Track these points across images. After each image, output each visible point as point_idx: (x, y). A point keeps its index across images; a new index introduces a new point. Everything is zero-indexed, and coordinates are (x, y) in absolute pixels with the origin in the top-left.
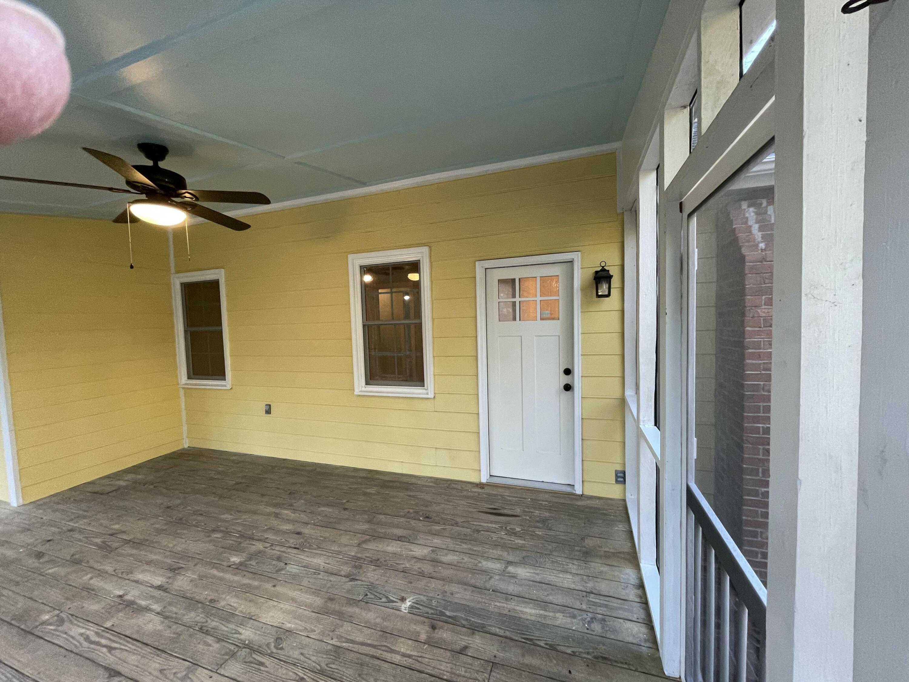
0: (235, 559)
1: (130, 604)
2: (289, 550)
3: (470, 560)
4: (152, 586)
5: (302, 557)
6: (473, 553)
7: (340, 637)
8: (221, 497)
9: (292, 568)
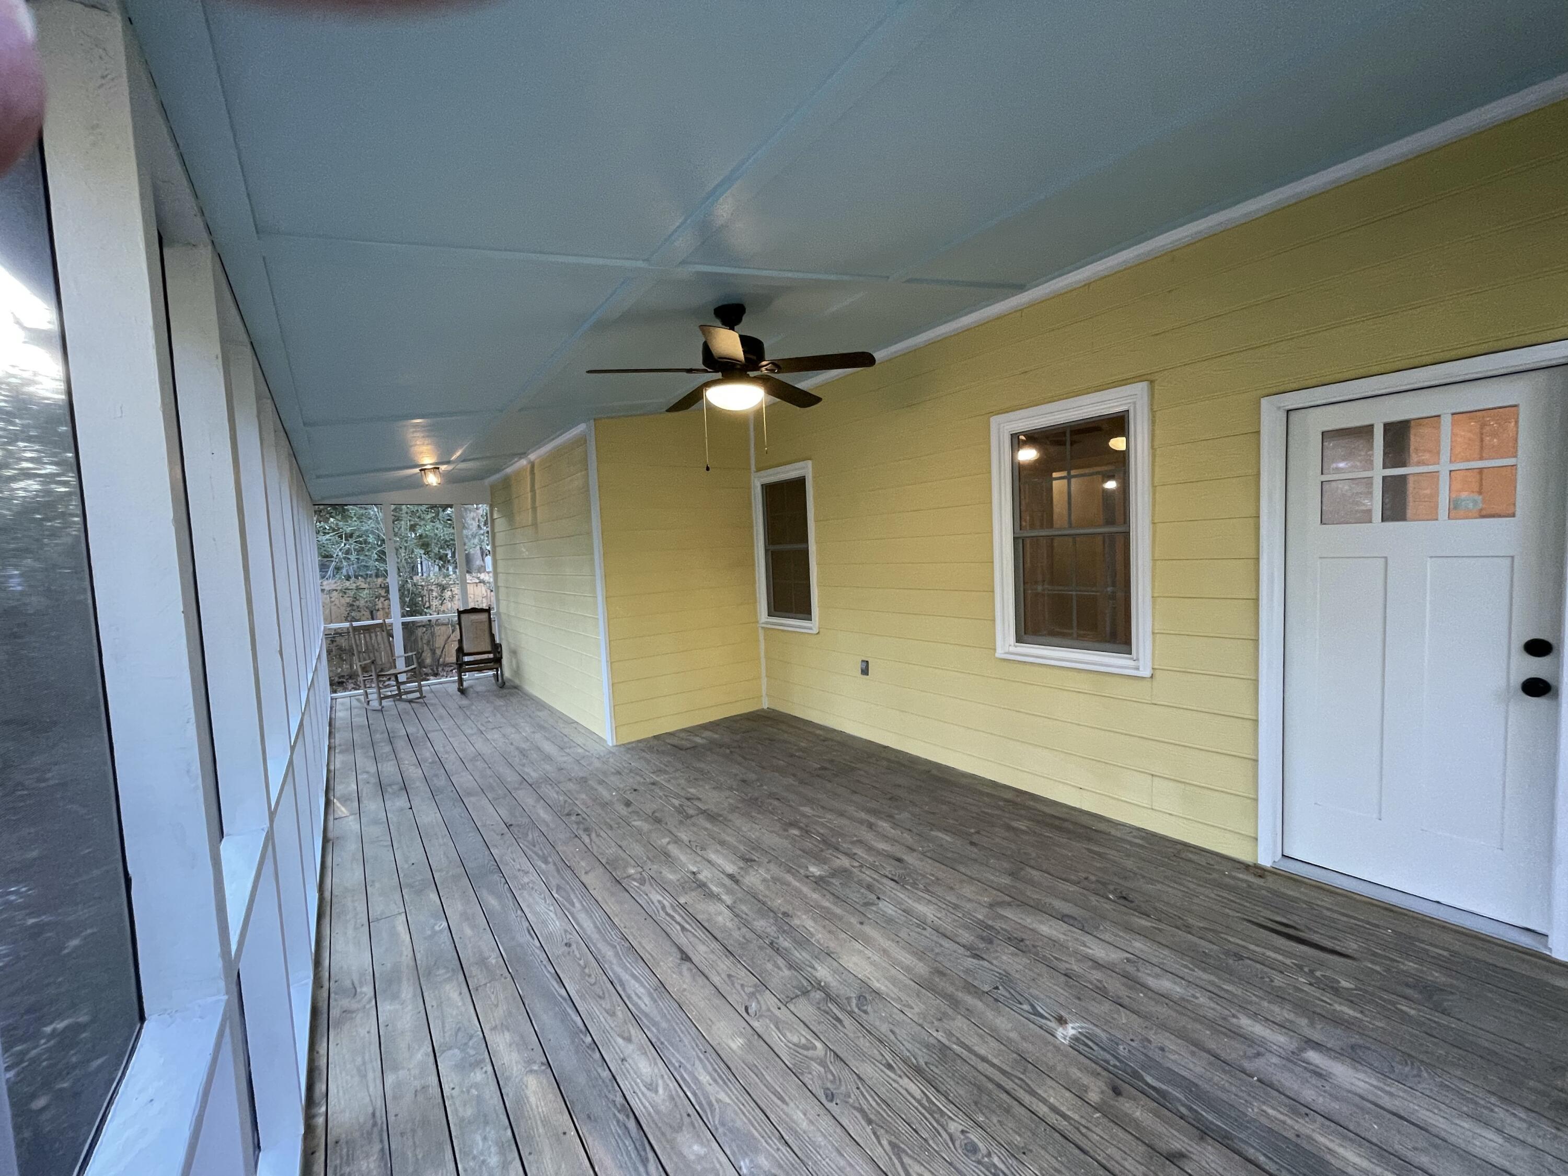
0: (815, 870)
1: (702, 885)
2: (885, 880)
3: (1212, 1005)
4: (723, 872)
5: (902, 896)
6: (1222, 994)
7: (950, 1034)
8: (802, 782)
9: (888, 908)
